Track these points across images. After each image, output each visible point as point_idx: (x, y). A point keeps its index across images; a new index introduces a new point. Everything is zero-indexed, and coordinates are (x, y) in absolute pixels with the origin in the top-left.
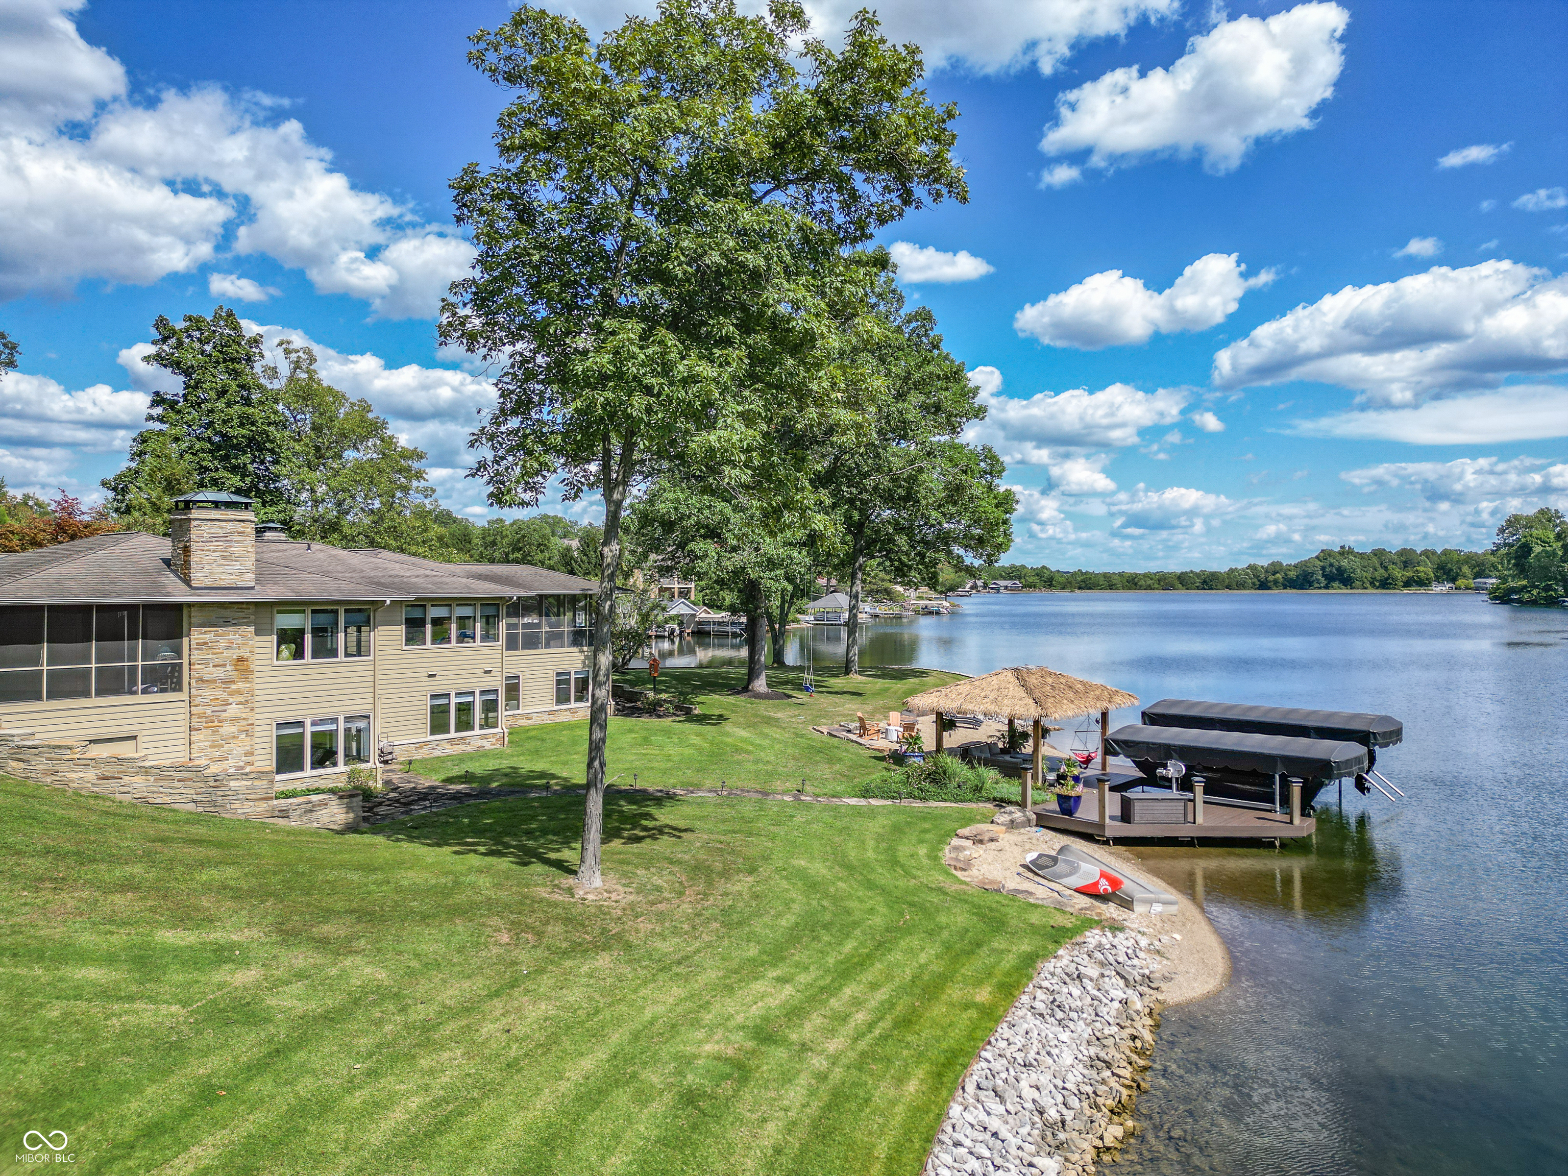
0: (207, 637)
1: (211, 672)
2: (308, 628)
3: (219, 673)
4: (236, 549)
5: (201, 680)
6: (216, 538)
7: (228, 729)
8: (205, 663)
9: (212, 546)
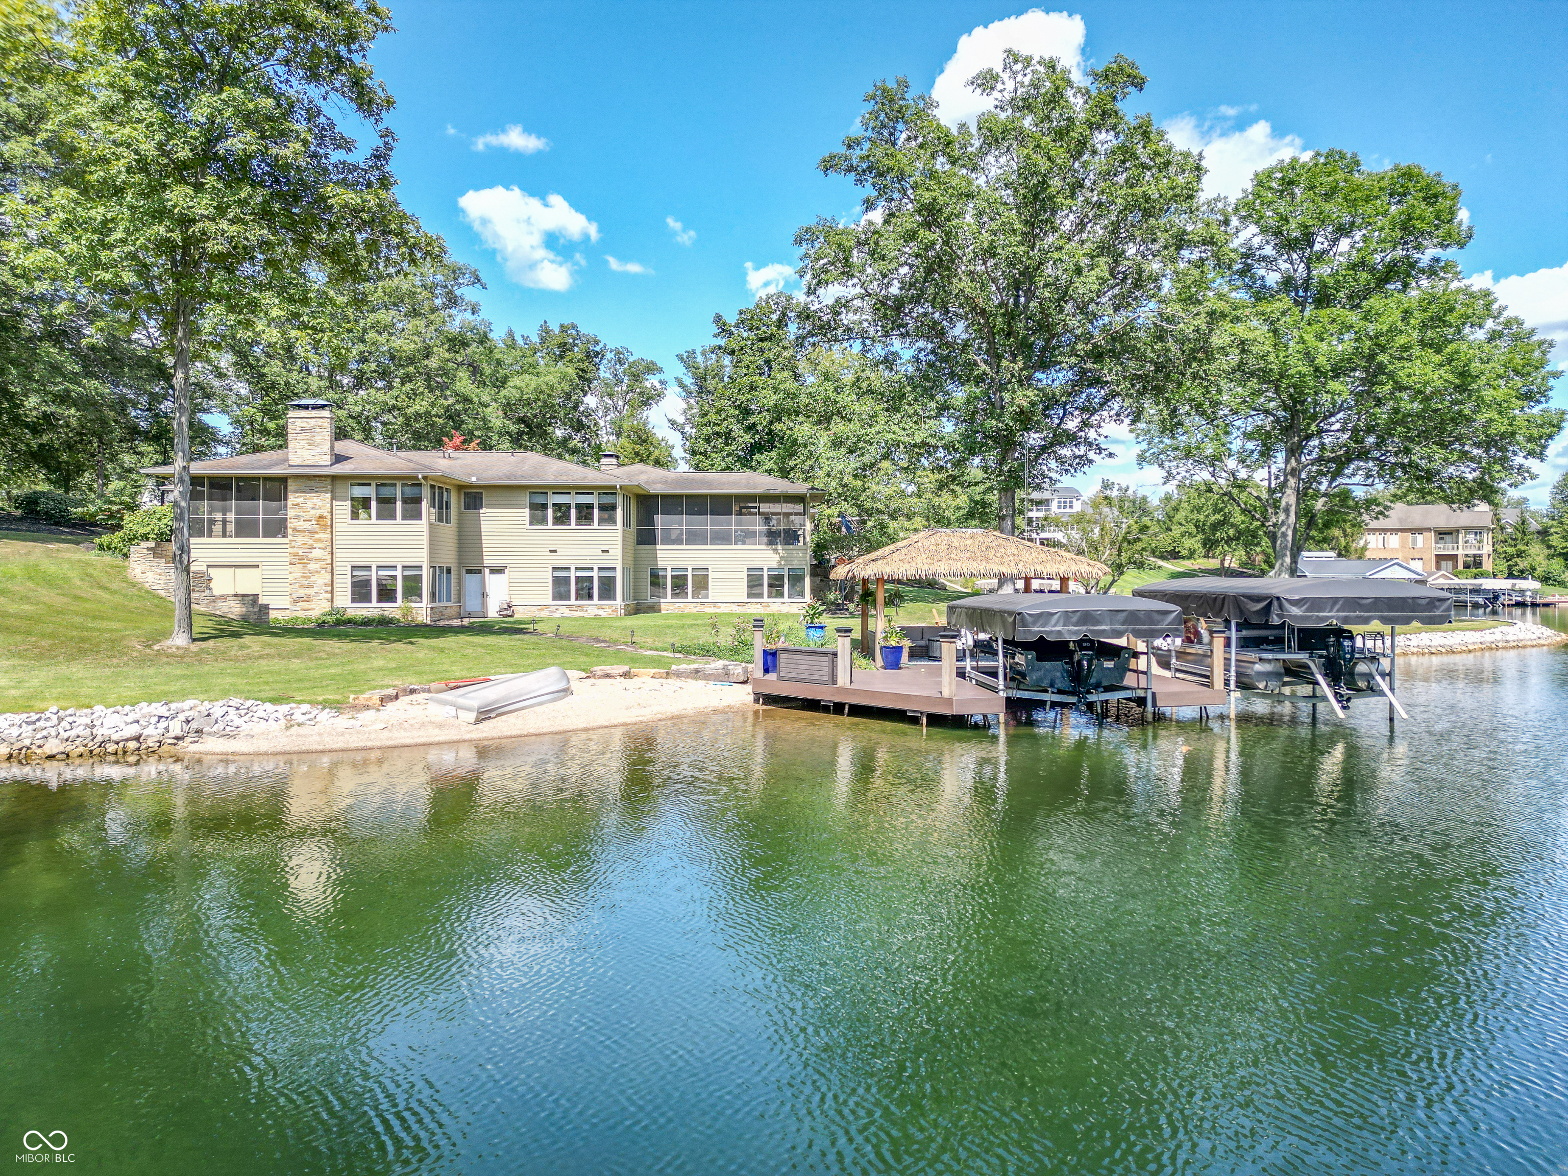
0: (300, 500)
1: (301, 525)
2: (374, 497)
3: (306, 525)
4: (318, 438)
5: (295, 530)
6: (303, 430)
7: (312, 566)
8: (297, 517)
9: (300, 437)
